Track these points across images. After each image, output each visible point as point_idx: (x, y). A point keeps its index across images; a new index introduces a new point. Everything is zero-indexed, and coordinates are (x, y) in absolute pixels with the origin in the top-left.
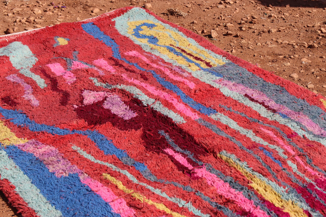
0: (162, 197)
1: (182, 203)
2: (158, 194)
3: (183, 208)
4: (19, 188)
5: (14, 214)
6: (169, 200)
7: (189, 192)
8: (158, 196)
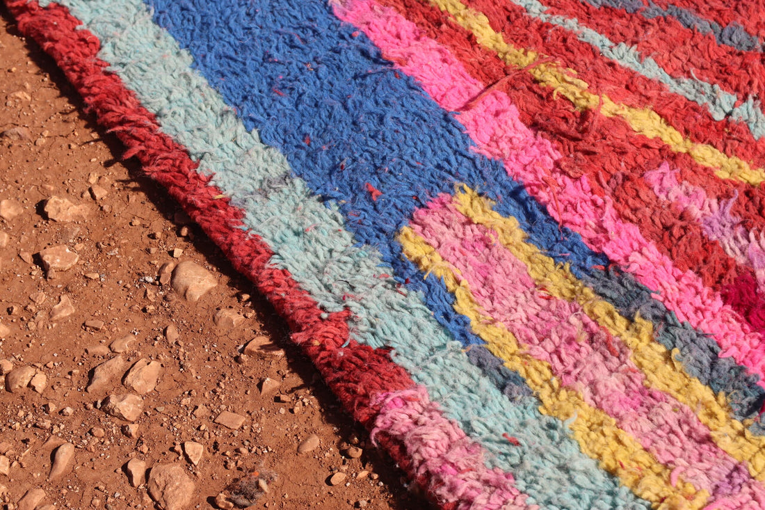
0: (644, 78)
1: (723, 104)
2: (628, 65)
3: (727, 123)
4: (114, 46)
5: (111, 157)
6: (672, 90)
7: (740, 54)
8: (632, 75)
